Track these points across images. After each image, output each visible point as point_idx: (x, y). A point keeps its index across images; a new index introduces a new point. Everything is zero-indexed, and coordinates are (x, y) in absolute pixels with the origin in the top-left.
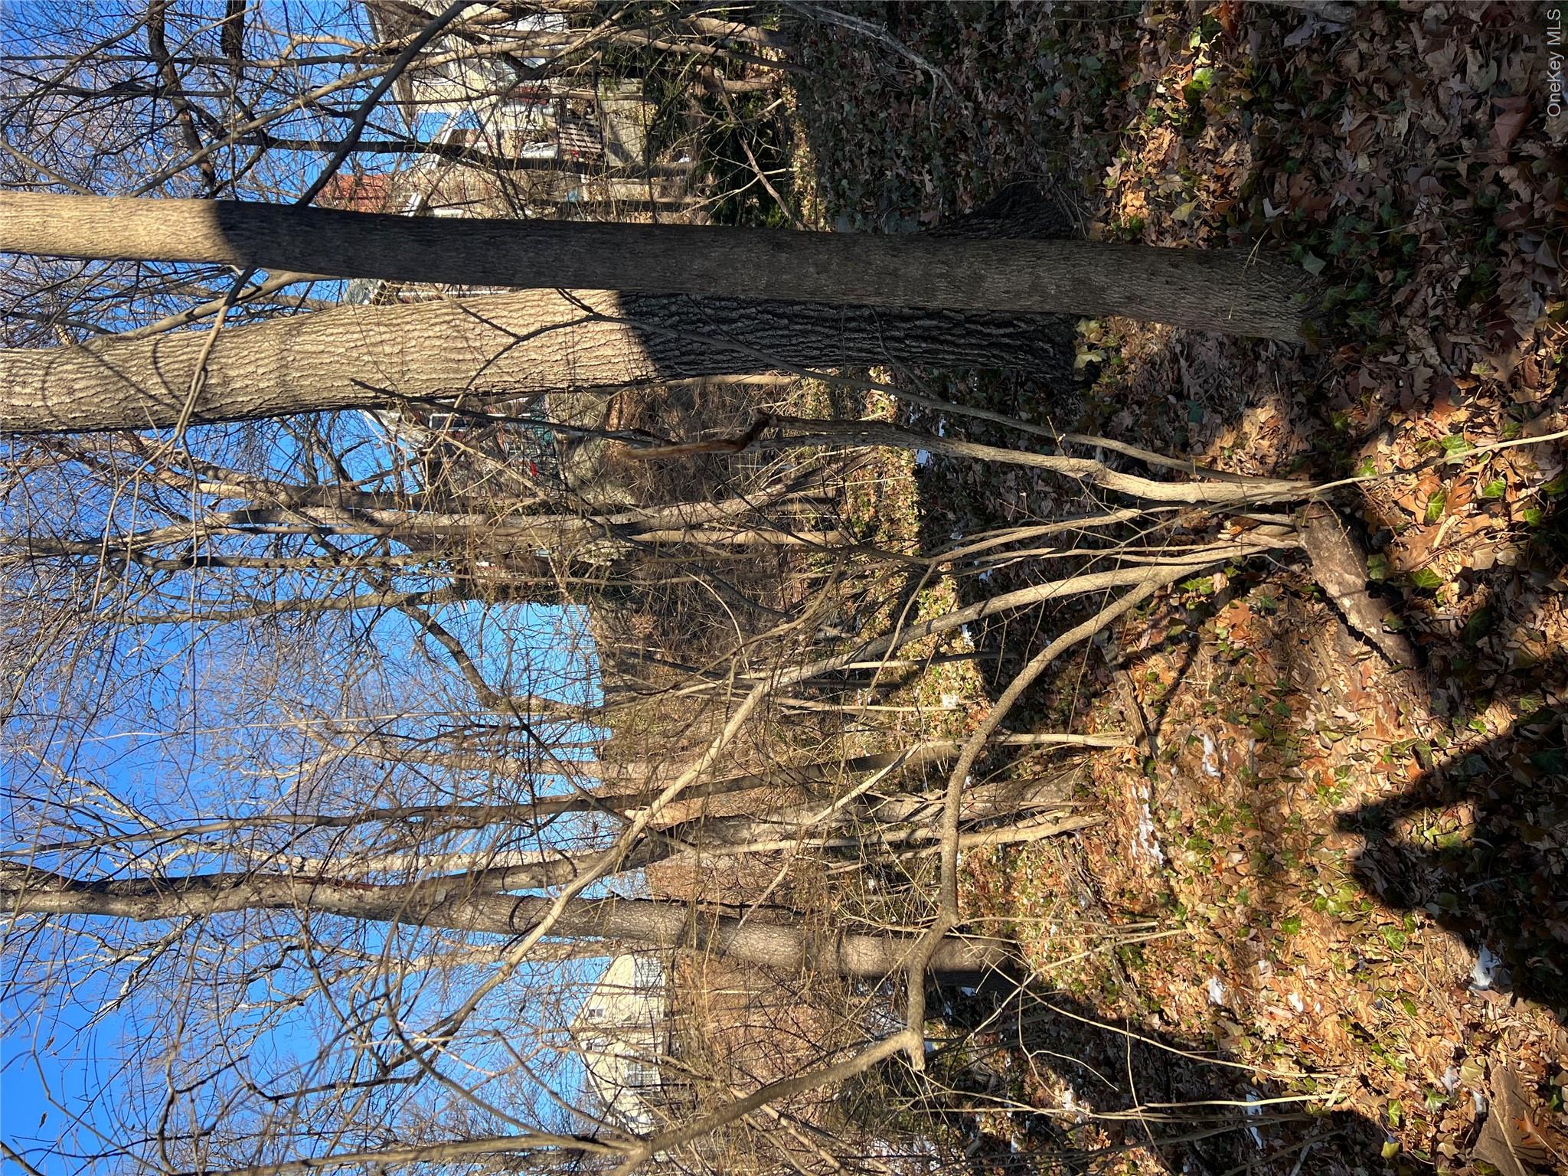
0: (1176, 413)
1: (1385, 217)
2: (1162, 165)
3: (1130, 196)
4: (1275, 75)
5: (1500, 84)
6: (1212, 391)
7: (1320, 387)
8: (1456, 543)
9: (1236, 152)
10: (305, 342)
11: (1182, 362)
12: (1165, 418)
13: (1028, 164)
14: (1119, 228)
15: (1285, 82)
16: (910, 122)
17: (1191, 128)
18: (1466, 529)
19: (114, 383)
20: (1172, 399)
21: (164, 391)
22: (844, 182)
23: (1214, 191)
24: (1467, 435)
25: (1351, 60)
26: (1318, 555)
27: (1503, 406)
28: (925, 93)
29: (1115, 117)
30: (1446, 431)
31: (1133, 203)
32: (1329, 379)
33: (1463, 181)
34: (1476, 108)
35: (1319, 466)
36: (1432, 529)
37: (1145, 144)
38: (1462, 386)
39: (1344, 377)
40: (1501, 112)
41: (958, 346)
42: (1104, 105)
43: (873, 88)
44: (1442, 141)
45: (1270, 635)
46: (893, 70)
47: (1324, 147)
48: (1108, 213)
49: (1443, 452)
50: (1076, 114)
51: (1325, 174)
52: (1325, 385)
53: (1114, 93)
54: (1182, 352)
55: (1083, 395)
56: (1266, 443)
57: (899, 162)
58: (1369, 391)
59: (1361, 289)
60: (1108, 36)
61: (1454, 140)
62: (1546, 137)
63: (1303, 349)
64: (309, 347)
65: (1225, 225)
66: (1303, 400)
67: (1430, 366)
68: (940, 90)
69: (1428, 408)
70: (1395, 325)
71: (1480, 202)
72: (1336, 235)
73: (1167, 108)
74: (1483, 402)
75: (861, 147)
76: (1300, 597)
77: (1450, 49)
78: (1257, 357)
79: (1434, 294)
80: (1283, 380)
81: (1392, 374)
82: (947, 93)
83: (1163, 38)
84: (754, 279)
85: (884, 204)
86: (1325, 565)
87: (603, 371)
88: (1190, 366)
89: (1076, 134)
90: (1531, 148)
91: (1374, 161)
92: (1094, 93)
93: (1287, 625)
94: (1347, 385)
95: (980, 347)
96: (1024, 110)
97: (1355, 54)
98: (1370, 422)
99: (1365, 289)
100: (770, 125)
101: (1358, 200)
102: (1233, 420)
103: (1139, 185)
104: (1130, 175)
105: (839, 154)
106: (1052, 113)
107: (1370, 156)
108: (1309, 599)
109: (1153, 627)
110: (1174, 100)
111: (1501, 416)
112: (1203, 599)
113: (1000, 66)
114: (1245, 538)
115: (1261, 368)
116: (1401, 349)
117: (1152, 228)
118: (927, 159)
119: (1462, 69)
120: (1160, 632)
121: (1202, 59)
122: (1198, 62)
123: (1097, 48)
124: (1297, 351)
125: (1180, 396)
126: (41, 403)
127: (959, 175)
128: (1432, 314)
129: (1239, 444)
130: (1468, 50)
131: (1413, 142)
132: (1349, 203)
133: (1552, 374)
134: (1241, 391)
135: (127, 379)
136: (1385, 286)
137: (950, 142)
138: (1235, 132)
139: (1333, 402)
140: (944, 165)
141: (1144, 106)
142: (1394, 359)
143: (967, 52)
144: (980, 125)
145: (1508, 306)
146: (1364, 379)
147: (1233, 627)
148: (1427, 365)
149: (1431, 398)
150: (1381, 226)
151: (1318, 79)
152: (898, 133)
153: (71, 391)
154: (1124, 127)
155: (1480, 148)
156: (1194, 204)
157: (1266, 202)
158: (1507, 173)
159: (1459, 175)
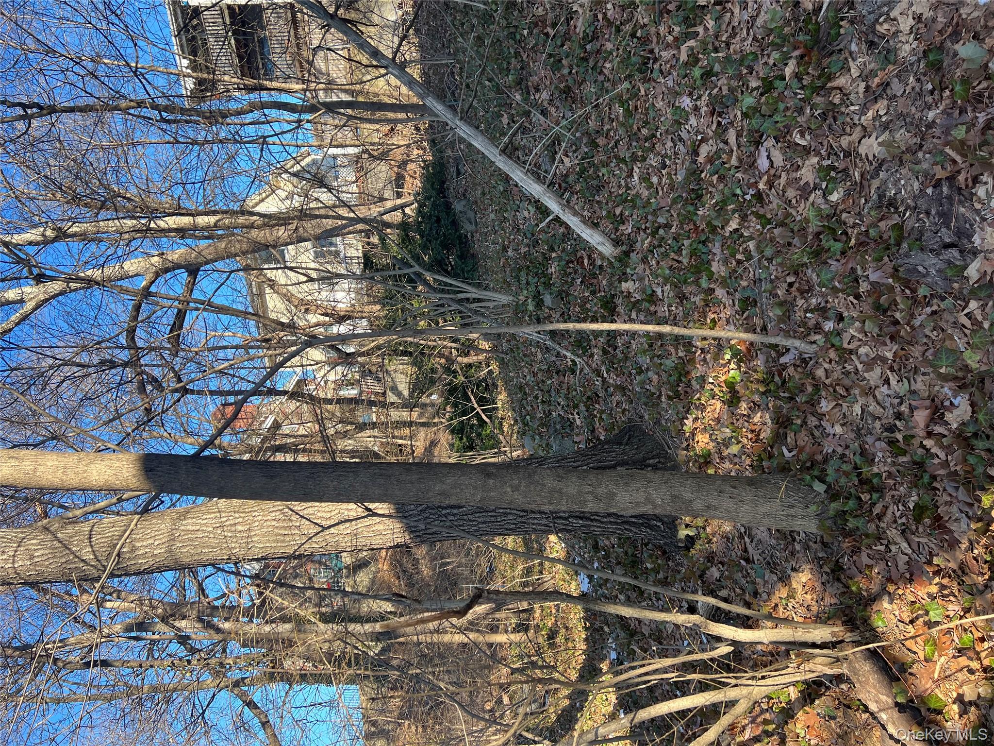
0: (746, 571)
1: (858, 462)
2: (718, 420)
3: (700, 436)
4: (777, 379)
5: (913, 392)
6: (768, 558)
7: (837, 561)
8: (949, 676)
9: (761, 417)
10: (189, 524)
11: (746, 539)
12: (740, 575)
13: (637, 414)
14: (696, 455)
15: (784, 382)
16: (565, 386)
17: (732, 402)
18: (954, 666)
19: (61, 552)
20: (743, 562)
21: (92, 557)
22: (528, 417)
23: (751, 439)
24: (940, 602)
25: (820, 373)
26: (858, 680)
27: (959, 584)
28: (573, 372)
29: (686, 392)
30: (925, 597)
31: (703, 442)
32: (842, 556)
33: (901, 444)
34: (901, 404)
35: (846, 615)
36: (931, 664)
37: (705, 408)
38: (930, 570)
39: (852, 557)
40: (917, 408)
41: (602, 522)
42: (678, 385)
43: (543, 368)
44: (884, 421)
45: (834, 735)
46: (554, 359)
47: (814, 419)
48: (688, 445)
49: (927, 613)
50: (663, 389)
51: (817, 433)
52: (840, 560)
53: (684, 380)
54: (745, 532)
55: (686, 555)
56: (809, 597)
57: (559, 408)
58: (870, 567)
59: (852, 504)
60: (677, 350)
61: (891, 421)
62: (947, 423)
63: (822, 537)
64: (190, 527)
65: (761, 460)
66: (828, 570)
67: (906, 554)
68: (582, 370)
69: (911, 581)
70: (878, 527)
71: (915, 458)
72: (830, 471)
73: (716, 390)
74: (945, 581)
75: (537, 399)
76: (850, 708)
77: (878, 370)
78: (794, 540)
79: (898, 510)
80: (813, 556)
81: (882, 558)
82: (585, 372)
83: (708, 352)
84: (473, 495)
85: (552, 431)
86: (864, 687)
87: (376, 540)
88: (752, 542)
89: (663, 399)
90: (938, 429)
91: (845, 428)
92: (672, 379)
93: (846, 728)
94: (855, 562)
95: (616, 523)
96: (631, 384)
97: (822, 369)
98: (875, 588)
99: (854, 504)
100: (484, 380)
101: (840, 450)
102: (785, 579)
103: (705, 430)
104: (698, 424)
105: (524, 402)
106: (648, 387)
107: (842, 425)
108: (858, 709)
109: (753, 722)
110: (720, 386)
111: (959, 591)
112: (783, 705)
113: (615, 361)
114: (805, 666)
115: (798, 547)
116: (885, 542)
117: (716, 456)
118: (576, 406)
119: (887, 382)
120: (758, 727)
121: (733, 366)
122: (731, 367)
123: (671, 355)
124: (819, 538)
125: (747, 560)
126: (10, 565)
127: (596, 416)
128: (900, 521)
129: (791, 596)
130: (889, 373)
131: (866, 420)
132: (834, 451)
133: (986, 566)
134: (787, 561)
135: (69, 549)
136: (867, 503)
137: (589, 398)
138: (759, 406)
139: (848, 572)
140: (587, 411)
141: (702, 387)
142: (882, 548)
143: (595, 351)
144: (606, 390)
145: (947, 521)
146: (865, 560)
147: (808, 727)
148: (903, 553)
149: (911, 575)
150: (856, 467)
151: (803, 381)
152: (558, 392)
153: (32, 557)
154: (692, 398)
155: (907, 427)
156: (740, 445)
157: (784, 448)
158: (928, 443)
159: (898, 441)
